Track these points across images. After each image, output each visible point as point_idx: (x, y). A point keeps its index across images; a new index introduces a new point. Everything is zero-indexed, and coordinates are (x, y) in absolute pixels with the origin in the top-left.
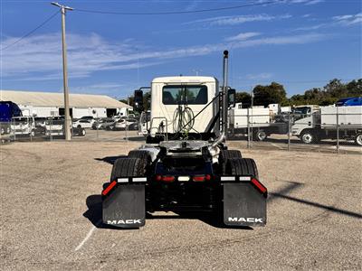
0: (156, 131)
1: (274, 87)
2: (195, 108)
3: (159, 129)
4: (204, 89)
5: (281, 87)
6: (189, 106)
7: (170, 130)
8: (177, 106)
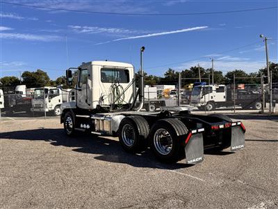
0: (97, 103)
1: (39, 73)
2: (124, 85)
3: (100, 102)
4: (127, 72)
5: (45, 74)
6: (120, 84)
7: (107, 102)
8: (111, 84)
